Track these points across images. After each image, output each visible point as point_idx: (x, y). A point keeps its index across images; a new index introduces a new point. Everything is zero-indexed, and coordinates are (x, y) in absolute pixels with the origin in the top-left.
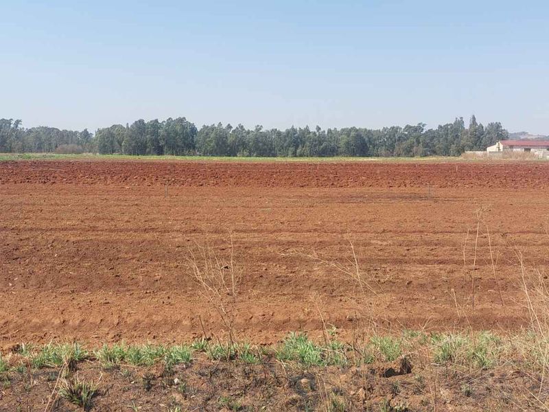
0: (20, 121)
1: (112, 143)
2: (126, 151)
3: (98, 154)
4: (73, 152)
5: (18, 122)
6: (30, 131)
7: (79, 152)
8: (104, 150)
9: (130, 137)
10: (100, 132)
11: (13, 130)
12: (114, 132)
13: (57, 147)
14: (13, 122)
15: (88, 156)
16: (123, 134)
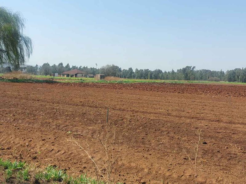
0: (195, 67)
1: (234, 77)
2: (241, 80)
3: (227, 82)
4: (215, 81)
5: (194, 67)
6: (198, 71)
7: (218, 81)
8: (230, 80)
9: (244, 74)
10: (228, 72)
11: (191, 71)
12: (236, 72)
13: (208, 78)
14: (192, 67)
15: (222, 83)
16: (240, 73)
